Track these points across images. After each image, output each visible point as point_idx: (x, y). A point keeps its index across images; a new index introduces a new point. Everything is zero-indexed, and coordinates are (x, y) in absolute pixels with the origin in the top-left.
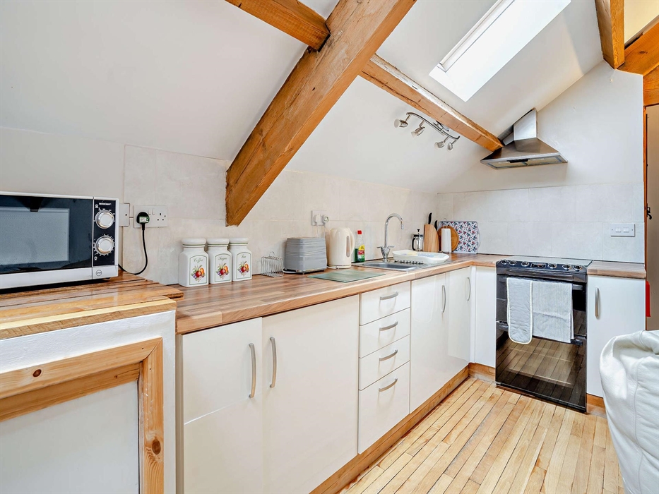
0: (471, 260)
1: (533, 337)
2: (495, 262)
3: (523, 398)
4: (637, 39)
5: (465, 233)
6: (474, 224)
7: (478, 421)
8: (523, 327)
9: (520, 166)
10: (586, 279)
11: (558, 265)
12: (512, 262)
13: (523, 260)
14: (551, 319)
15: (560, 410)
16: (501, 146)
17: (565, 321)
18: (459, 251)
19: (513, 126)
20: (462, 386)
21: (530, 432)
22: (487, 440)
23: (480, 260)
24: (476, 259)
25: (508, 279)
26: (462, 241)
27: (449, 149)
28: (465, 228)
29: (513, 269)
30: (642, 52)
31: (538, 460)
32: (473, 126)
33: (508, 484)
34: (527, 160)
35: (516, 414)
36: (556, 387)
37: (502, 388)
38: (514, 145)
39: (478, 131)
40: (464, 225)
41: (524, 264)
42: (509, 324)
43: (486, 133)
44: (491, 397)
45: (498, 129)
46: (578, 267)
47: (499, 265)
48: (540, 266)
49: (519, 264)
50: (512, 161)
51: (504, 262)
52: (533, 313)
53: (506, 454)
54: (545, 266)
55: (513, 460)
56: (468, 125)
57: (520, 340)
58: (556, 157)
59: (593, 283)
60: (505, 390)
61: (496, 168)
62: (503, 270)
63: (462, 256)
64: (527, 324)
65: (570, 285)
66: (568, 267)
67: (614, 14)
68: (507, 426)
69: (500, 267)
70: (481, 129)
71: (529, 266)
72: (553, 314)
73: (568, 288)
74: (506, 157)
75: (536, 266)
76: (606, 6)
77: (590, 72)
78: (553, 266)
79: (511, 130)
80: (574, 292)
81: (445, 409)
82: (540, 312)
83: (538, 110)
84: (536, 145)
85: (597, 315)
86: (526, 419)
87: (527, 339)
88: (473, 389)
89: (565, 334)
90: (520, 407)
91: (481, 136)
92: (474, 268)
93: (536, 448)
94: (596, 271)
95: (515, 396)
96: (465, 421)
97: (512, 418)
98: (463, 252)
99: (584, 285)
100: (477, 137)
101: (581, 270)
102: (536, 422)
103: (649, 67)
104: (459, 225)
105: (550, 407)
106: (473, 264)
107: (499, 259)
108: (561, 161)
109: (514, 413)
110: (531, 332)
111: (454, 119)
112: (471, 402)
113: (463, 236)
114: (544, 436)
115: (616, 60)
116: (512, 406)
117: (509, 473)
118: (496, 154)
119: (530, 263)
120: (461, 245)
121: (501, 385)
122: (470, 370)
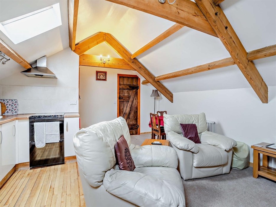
0: (15, 117)
1: (46, 144)
2: (28, 117)
3: (43, 168)
4: (78, 44)
5: (10, 105)
6: (16, 101)
7: (23, 187)
8: (42, 141)
9: (39, 77)
10: (64, 119)
11: (54, 115)
12: (36, 116)
13: (41, 115)
14: (52, 135)
15: (56, 166)
16: (31, 67)
17: (57, 135)
18: (6, 114)
19: (36, 60)
20: (12, 177)
21: (47, 179)
22: (29, 192)
23: (19, 117)
24: (17, 117)
25: (35, 123)
26: (8, 109)
27: (3, 63)
28: (10, 102)
29: (37, 119)
30: (79, 49)
31: (51, 186)
32: (18, 56)
33: (41, 201)
34: (43, 75)
35: (40, 175)
36: (54, 159)
37: (33, 169)
38: (36, 68)
39: (21, 59)
40: (9, 101)
41: (42, 116)
42: (35, 141)
43: (24, 60)
44: (28, 174)
45: (30, 60)
46: (61, 116)
47: (30, 118)
48: (48, 117)
49: (39, 117)
50: (36, 75)
51: (33, 116)
52: (46, 135)
53: (38, 191)
54: (50, 116)
55: (41, 191)
56: (16, 55)
57: (41, 146)
58: (54, 76)
59: (66, 120)
60: (34, 169)
61: (28, 76)
62: (32, 120)
63: (8, 116)
64: (43, 139)
65: (59, 122)
66: (58, 116)
67: (73, 35)
68: (37, 181)
69: (31, 119)
70: (22, 59)
71: (44, 117)
72: (53, 133)
73: (58, 123)
74: (33, 73)
75: (46, 117)
76: (72, 31)
77: (65, 49)
78: (53, 116)
79: (36, 61)
80: (60, 124)
81: (3, 191)
82: (48, 134)
83: (47, 56)
84: (46, 70)
85: (67, 131)
86: (45, 175)
87: (43, 145)
88: (18, 176)
89: (57, 140)
90: (41, 172)
91: (22, 61)
92: (17, 121)
93: (49, 183)
94: (66, 116)
95: (39, 169)
96: (16, 190)
97: (39, 177)
98: (9, 114)
99: (63, 121)
100: (20, 62)
101: (62, 116)
102: (48, 174)
103: (81, 54)
104: (6, 101)
105: (53, 167)
106: (17, 119)
107: (30, 116)
108: (55, 78)
109: (39, 176)
110: (45, 142)
111: (9, 51)
112: (18, 181)
113: (9, 106)
114: (52, 178)
115: (73, 48)
116: (38, 174)
117: (41, 197)
118: (29, 70)
119: (44, 116)
120: (7, 111)
121: (33, 168)
122: (16, 168)
